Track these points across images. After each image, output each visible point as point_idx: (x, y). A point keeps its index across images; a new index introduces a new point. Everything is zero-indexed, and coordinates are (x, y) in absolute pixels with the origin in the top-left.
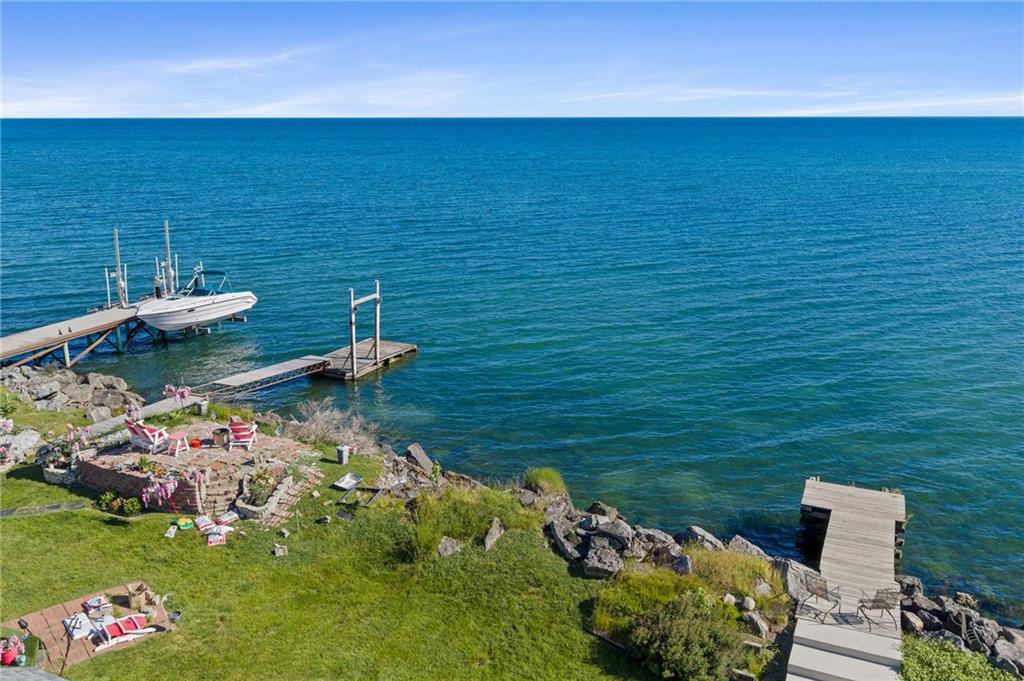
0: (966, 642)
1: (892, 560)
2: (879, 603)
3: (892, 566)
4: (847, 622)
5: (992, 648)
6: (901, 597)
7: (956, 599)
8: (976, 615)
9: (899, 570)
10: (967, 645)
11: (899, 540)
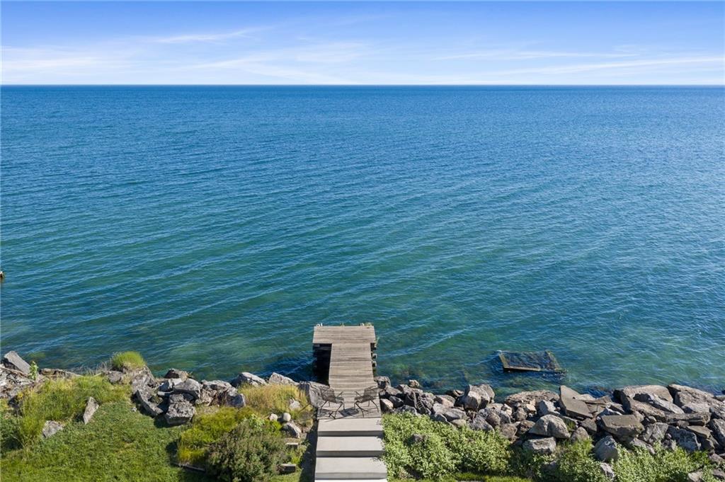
0: (417, 410)
1: (371, 368)
2: (367, 397)
3: (372, 372)
4: (349, 414)
5: (432, 410)
6: (378, 391)
7: (409, 384)
8: (421, 392)
9: (376, 373)
10: (418, 411)
11: (374, 355)
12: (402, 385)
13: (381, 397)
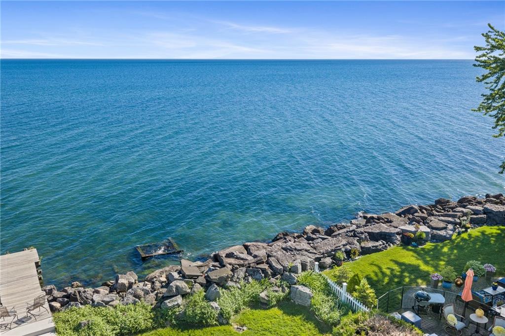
1: (38, 282)
2: (37, 305)
3: (39, 285)
4: (23, 322)
5: (92, 300)
6: (46, 297)
7: (72, 286)
8: (82, 289)
10: (81, 304)
11: (39, 271)
12: (66, 288)
13: (49, 301)
